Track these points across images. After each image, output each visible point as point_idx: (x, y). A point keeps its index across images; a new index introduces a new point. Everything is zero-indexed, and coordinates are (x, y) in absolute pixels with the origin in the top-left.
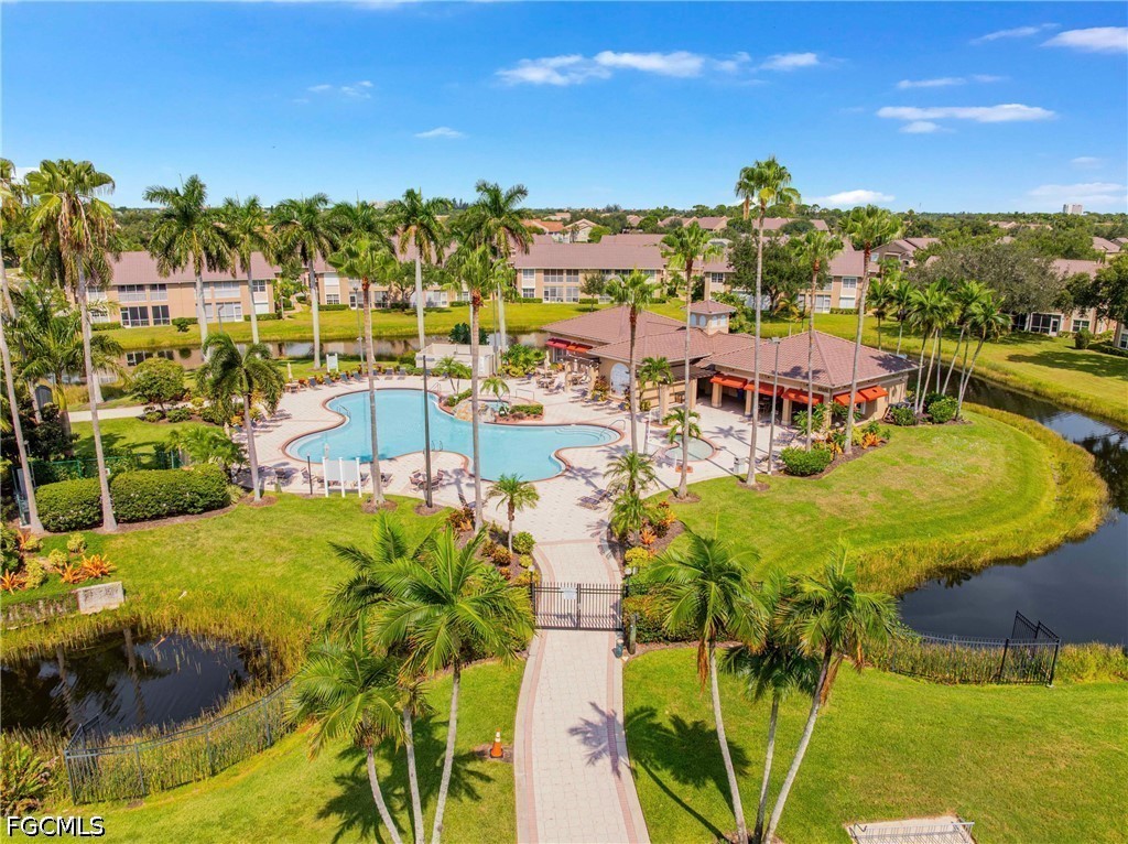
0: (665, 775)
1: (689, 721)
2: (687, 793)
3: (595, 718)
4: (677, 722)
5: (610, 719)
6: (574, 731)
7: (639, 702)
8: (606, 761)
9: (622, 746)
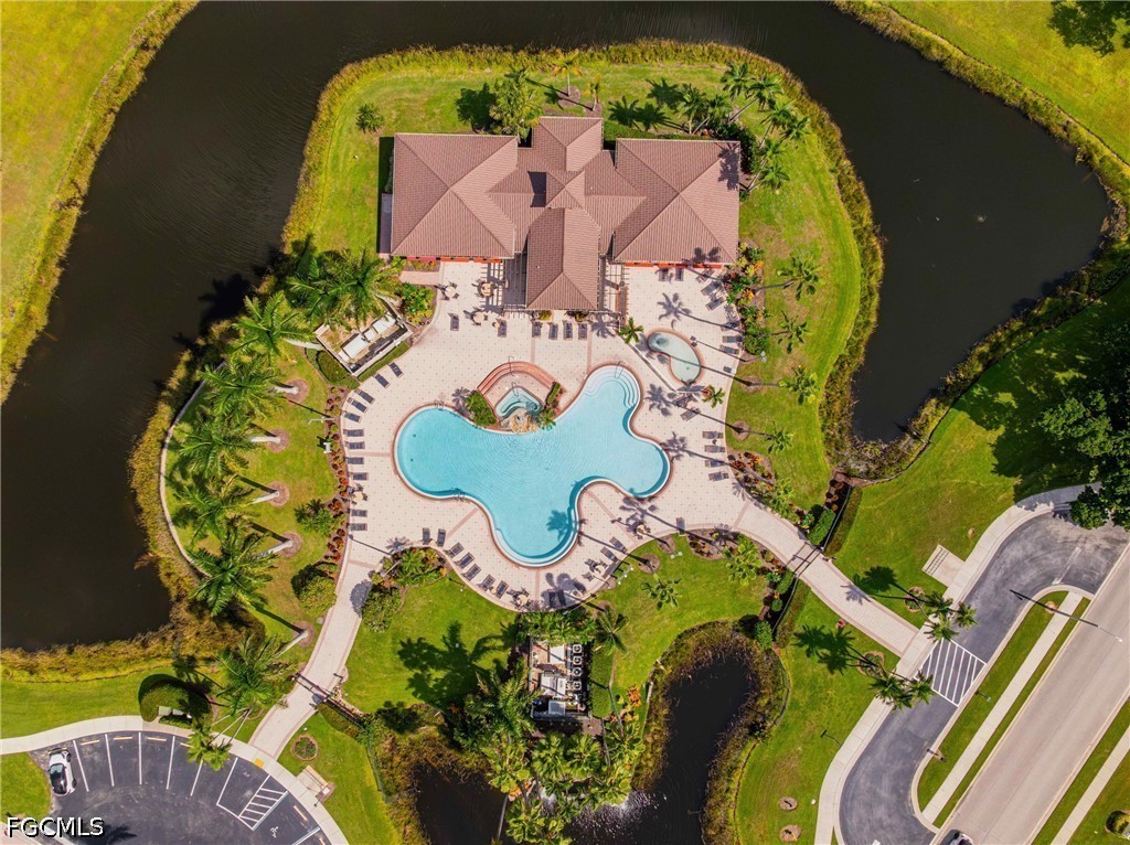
0: (880, 593)
1: (868, 570)
2: (887, 593)
3: (848, 590)
4: (867, 573)
5: (850, 586)
6: (848, 599)
7: (852, 575)
8: (864, 600)
9: (862, 592)
